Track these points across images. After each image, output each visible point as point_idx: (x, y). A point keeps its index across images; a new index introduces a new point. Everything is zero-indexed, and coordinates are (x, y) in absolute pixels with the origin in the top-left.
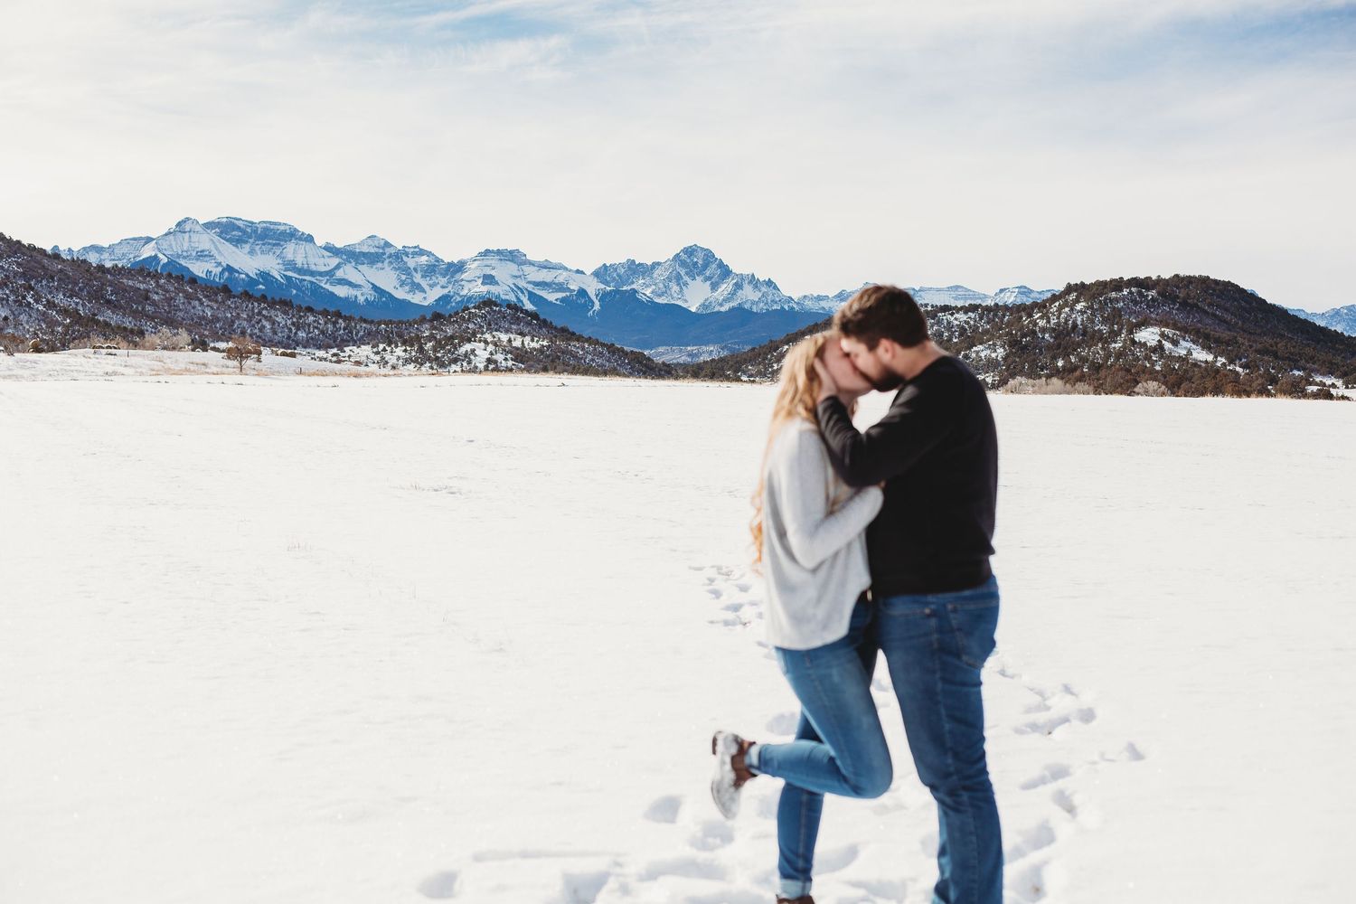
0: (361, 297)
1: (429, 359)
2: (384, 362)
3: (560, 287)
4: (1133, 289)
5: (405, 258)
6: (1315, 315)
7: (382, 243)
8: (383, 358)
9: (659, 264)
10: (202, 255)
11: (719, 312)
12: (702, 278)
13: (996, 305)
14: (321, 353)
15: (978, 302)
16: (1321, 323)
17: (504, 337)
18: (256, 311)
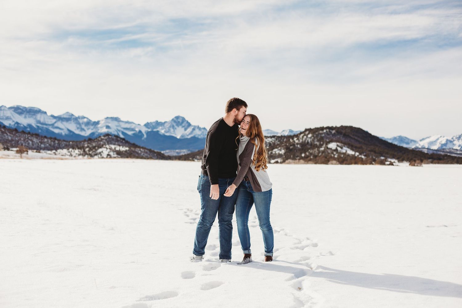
0: (64, 132)
1: (87, 154)
2: (71, 155)
3: (133, 130)
4: (328, 130)
5: (79, 120)
6: (387, 139)
7: (71, 114)
8: (71, 154)
9: (166, 122)
10: (8, 118)
11: (187, 139)
12: (180, 127)
13: (281, 136)
14: (49, 152)
15: (275, 135)
16: (390, 141)
17: (113, 147)
18: (26, 137)
